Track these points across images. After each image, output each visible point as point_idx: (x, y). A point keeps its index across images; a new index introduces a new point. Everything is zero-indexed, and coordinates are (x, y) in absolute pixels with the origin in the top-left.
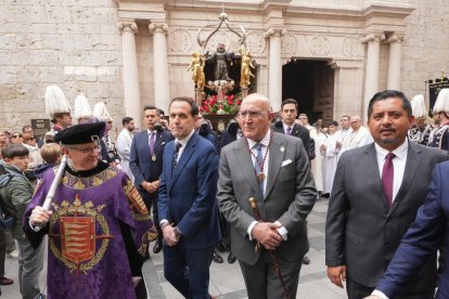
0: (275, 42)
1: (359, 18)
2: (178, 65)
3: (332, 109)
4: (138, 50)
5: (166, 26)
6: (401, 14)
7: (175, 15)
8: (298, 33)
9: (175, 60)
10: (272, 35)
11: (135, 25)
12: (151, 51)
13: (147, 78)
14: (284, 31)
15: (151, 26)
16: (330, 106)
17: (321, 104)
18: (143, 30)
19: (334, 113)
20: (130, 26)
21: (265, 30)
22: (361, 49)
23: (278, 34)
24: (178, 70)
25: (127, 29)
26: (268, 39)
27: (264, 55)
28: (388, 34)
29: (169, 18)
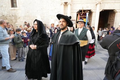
2: (73, 12)
3: (114, 23)
5: (71, 3)
8: (105, 3)
9: (72, 11)
10: (98, 4)
11: (64, 4)
12: (67, 9)
14: (101, 3)
15: (68, 4)
16: (113, 22)
17: (110, 22)
19: (114, 24)
20: (63, 4)
21: (96, 3)
23: (99, 3)
25: (62, 4)
27: (95, 9)
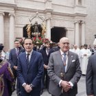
0: (49, 22)
1: (73, 16)
4: (4, 22)
6: (84, 16)
7: (17, 11)
13: (7, 31)
18: (6, 16)
22: (73, 25)
24: (17, 29)
26: (46, 21)
28: (81, 21)
29: (15, 13)
